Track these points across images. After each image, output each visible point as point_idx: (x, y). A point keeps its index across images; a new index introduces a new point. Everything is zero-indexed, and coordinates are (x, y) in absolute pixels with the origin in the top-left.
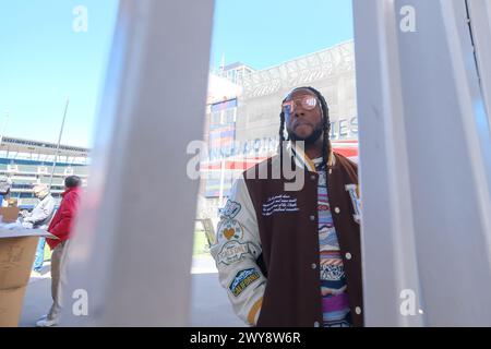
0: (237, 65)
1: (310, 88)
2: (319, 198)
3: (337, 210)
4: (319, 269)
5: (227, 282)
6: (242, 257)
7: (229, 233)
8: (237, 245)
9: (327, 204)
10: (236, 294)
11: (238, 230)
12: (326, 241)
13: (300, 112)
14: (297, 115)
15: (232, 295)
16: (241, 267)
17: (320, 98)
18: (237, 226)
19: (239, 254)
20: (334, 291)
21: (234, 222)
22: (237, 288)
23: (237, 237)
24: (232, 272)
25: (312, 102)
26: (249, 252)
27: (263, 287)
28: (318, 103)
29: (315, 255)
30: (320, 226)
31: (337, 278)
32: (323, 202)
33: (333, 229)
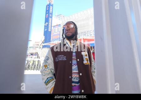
0: (60, 15)
1: (72, 22)
2: (73, 56)
3: (78, 60)
4: (72, 78)
5: (44, 81)
6: (49, 73)
7: (45, 66)
8: (48, 70)
9: (75, 58)
10: (47, 85)
11: (48, 65)
12: (74, 69)
13: (68, 29)
14: (67, 30)
15: (45, 85)
16: (48, 77)
17: (75, 25)
18: (48, 64)
19: (48, 73)
20: (76, 84)
21: (47, 63)
22: (47, 83)
23: (48, 67)
24: (46, 78)
25: (72, 26)
26: (51, 72)
27: (55, 83)
28: (74, 27)
29: (71, 74)
30: (73, 65)
31: (77, 81)
32: (74, 57)
33: (77, 66)
